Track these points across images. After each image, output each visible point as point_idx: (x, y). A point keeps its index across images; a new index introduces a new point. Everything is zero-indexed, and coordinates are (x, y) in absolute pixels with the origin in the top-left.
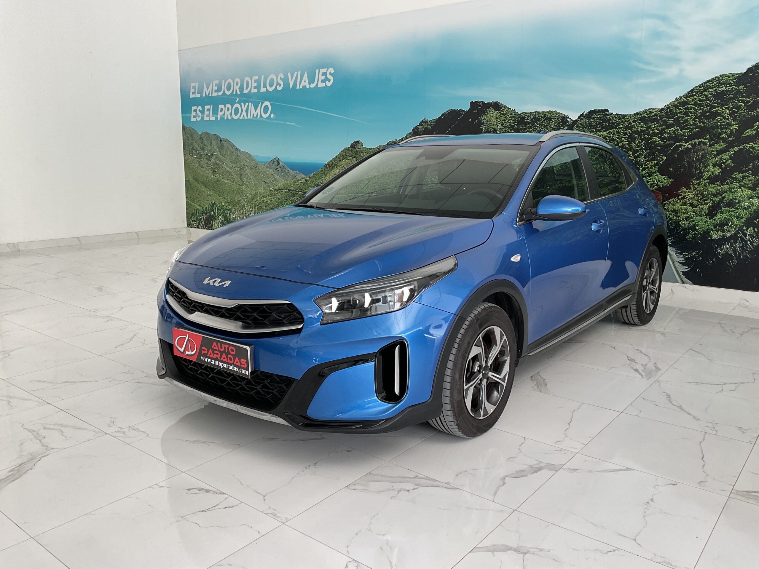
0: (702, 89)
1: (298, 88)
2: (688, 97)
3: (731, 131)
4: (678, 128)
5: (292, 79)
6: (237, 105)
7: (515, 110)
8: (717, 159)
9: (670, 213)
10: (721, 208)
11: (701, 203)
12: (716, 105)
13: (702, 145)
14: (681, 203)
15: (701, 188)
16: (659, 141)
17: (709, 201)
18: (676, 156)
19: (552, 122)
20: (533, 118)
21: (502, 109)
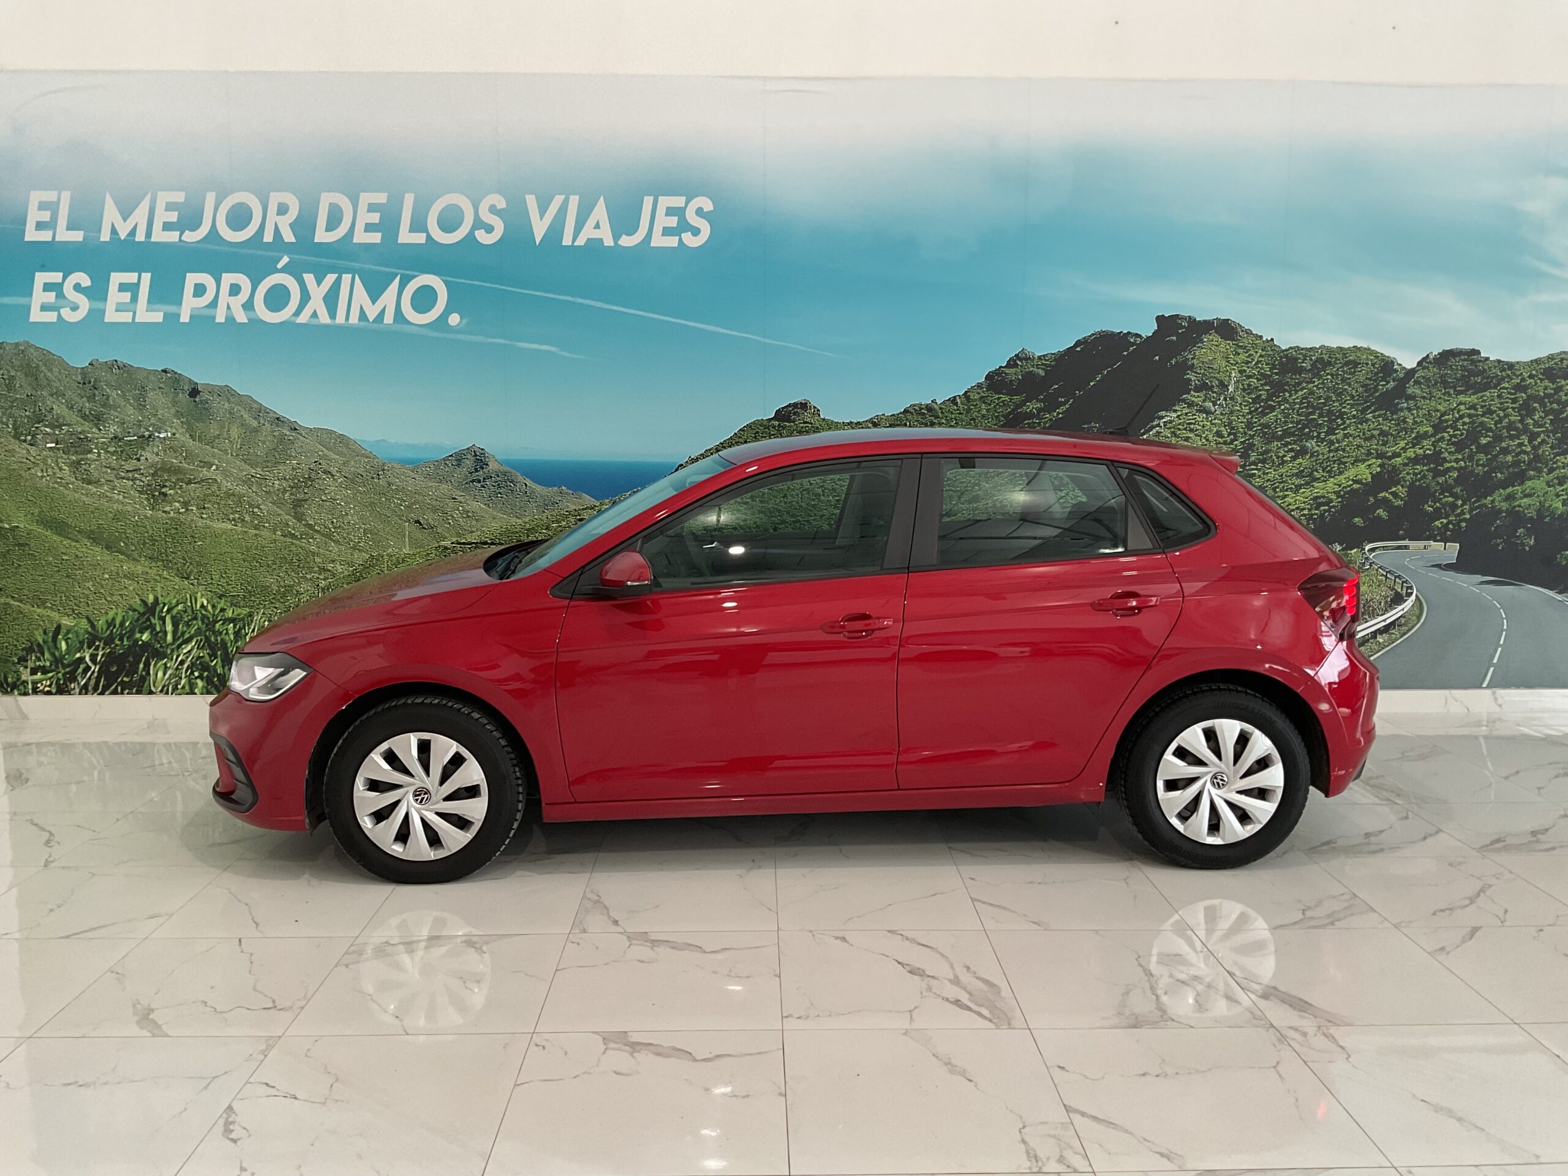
1: (567, 241)
5: (541, 217)
7: (1272, 340)
19: (1360, 371)
20: (1317, 360)
21: (1240, 336)
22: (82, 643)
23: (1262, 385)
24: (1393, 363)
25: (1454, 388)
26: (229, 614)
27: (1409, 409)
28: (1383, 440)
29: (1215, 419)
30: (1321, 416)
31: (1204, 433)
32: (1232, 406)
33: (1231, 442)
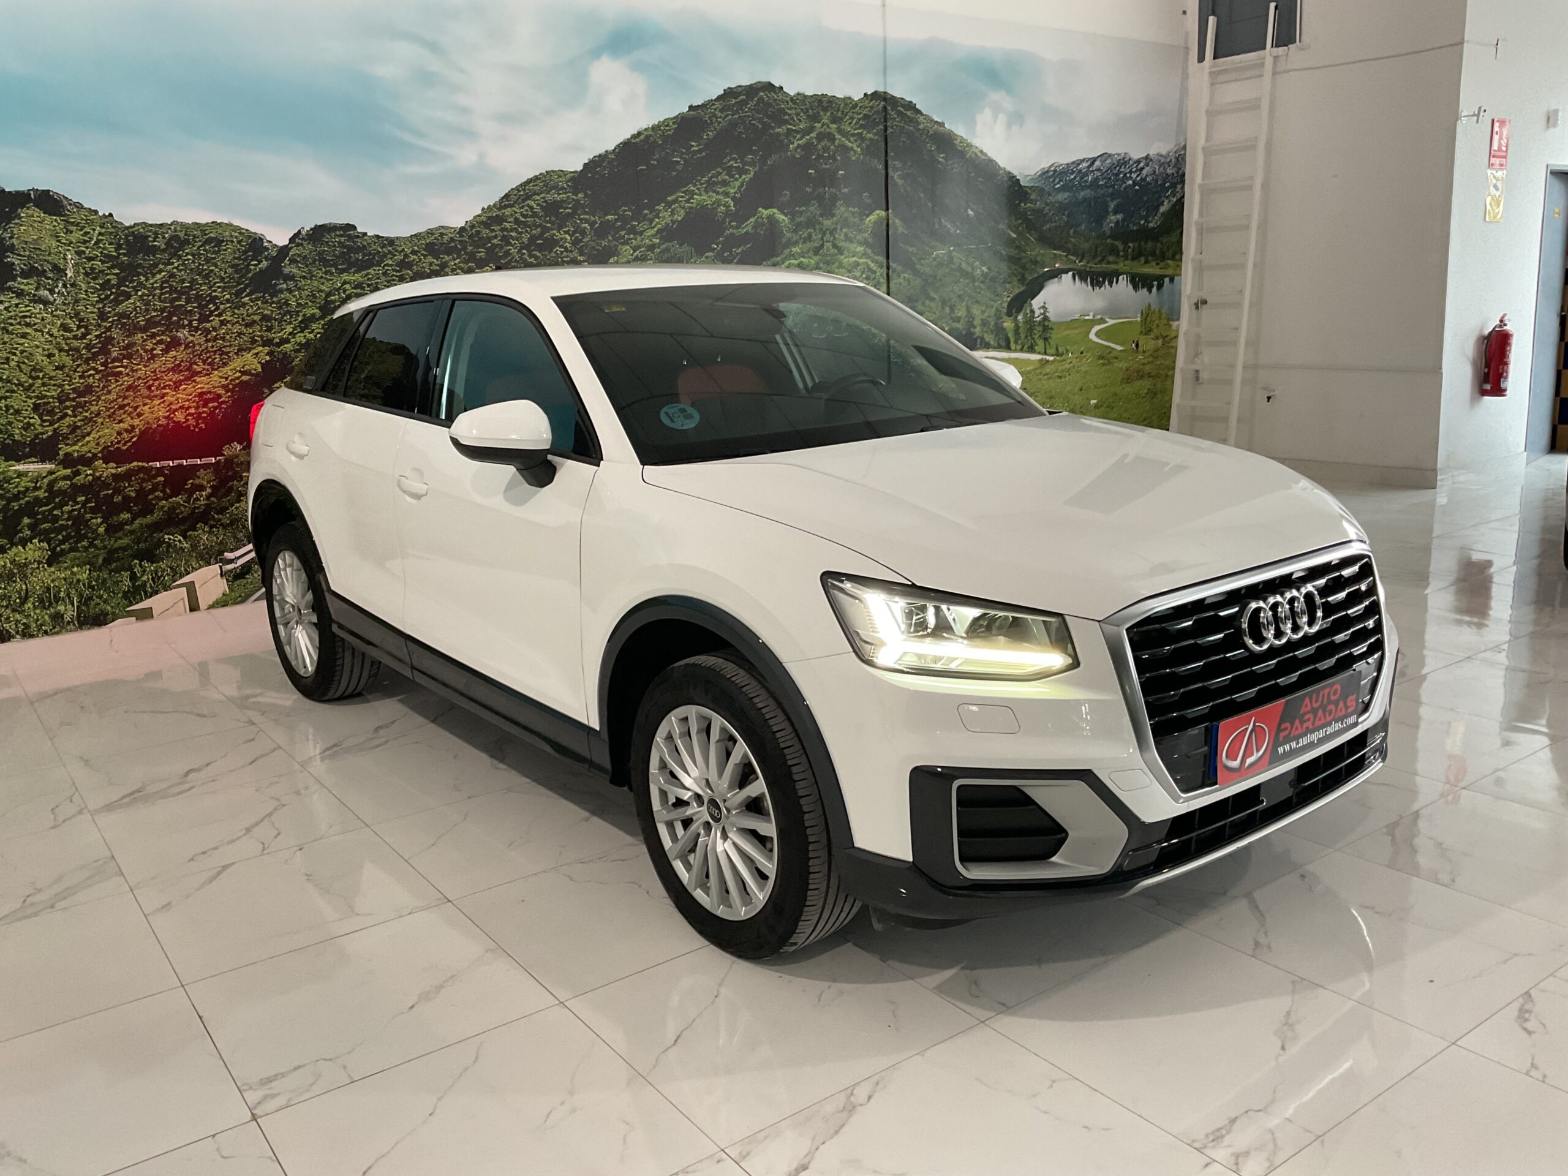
0: (521, 196)
2: (502, 208)
7: (111, 215)
12: (549, 225)
19: (225, 250)
20: (171, 238)
21: (68, 211)
23: (109, 268)
24: (261, 239)
25: (335, 266)
27: (290, 291)
28: (267, 326)
29: (56, 310)
30: (188, 301)
31: (45, 327)
32: (76, 293)
33: (84, 336)
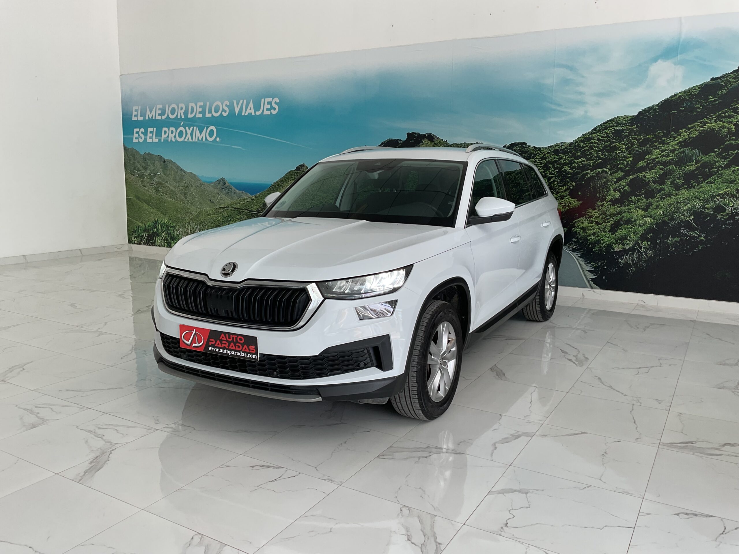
0: (603, 128)
1: (243, 114)
2: (592, 134)
3: (627, 162)
4: (585, 159)
5: (237, 107)
6: (182, 128)
7: (446, 141)
8: (616, 185)
9: (579, 230)
10: (621, 225)
11: (605, 221)
12: (615, 141)
13: (604, 173)
14: (588, 221)
15: (604, 209)
16: (569, 170)
17: (611, 219)
18: (583, 183)
21: (435, 139)
22: (143, 231)
26: (172, 225)
